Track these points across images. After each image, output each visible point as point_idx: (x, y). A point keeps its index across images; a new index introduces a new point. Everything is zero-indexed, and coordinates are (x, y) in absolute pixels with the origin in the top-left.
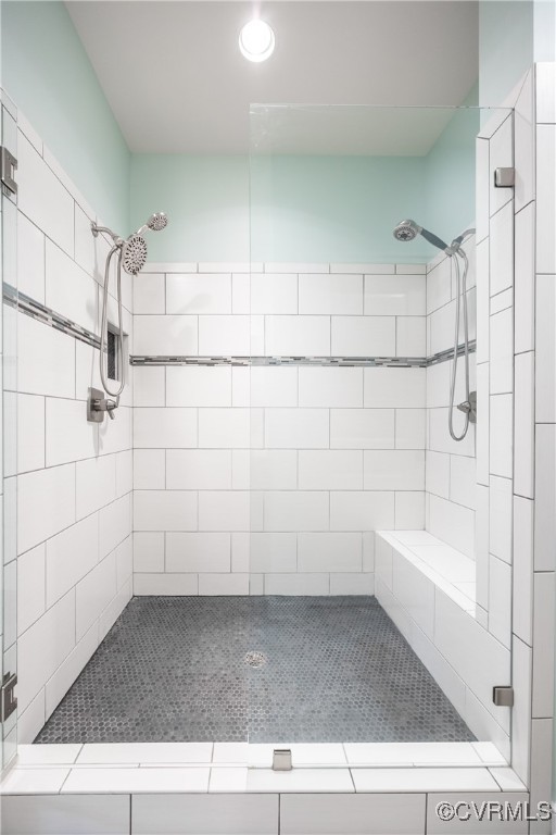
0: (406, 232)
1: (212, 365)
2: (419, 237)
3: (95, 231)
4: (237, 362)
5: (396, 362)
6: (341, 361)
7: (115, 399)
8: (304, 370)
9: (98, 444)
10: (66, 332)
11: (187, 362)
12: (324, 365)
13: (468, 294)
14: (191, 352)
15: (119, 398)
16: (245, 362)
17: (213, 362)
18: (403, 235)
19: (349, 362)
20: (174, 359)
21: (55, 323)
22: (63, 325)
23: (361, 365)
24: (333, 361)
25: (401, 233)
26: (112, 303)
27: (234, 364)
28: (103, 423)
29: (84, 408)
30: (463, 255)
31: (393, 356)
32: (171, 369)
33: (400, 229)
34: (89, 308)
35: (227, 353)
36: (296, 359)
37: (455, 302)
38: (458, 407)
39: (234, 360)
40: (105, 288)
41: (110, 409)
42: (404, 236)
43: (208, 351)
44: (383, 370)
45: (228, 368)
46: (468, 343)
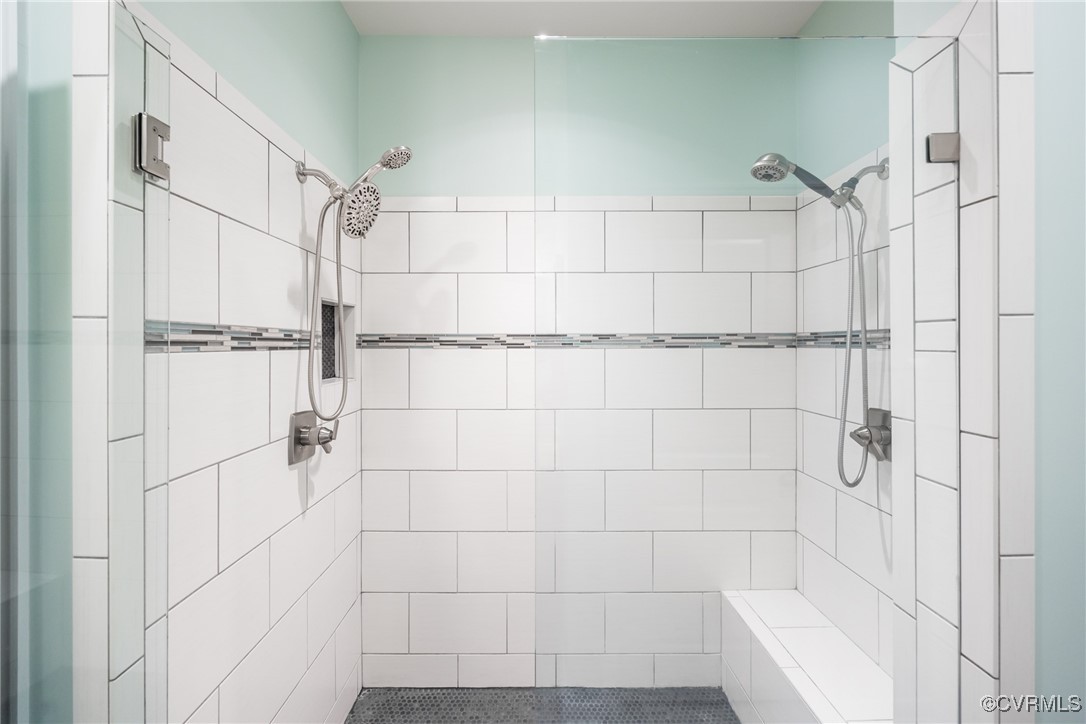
0: (771, 172)
1: (478, 346)
2: (791, 179)
3: (302, 174)
4: (514, 342)
5: (751, 341)
6: (669, 340)
7: (330, 425)
8: (614, 353)
9: (306, 489)
10: (254, 348)
11: (443, 343)
12: (644, 346)
13: (865, 257)
14: (448, 329)
15: (337, 422)
16: (527, 342)
17: (479, 343)
18: (766, 175)
19: (681, 341)
20: (421, 340)
21: (235, 344)
22: (247, 340)
23: (698, 346)
24: (657, 341)
25: (763, 172)
26: (329, 269)
27: (511, 346)
28: (314, 458)
29: (283, 448)
30: (858, 206)
31: (747, 331)
32: (418, 353)
33: (761, 168)
34: (292, 295)
35: (500, 330)
36: (602, 337)
37: (846, 264)
38: (852, 435)
39: (510, 340)
40: (317, 255)
41: (325, 442)
42: (768, 177)
43: (471, 327)
44: (732, 353)
45: (502, 351)
46: (866, 331)
